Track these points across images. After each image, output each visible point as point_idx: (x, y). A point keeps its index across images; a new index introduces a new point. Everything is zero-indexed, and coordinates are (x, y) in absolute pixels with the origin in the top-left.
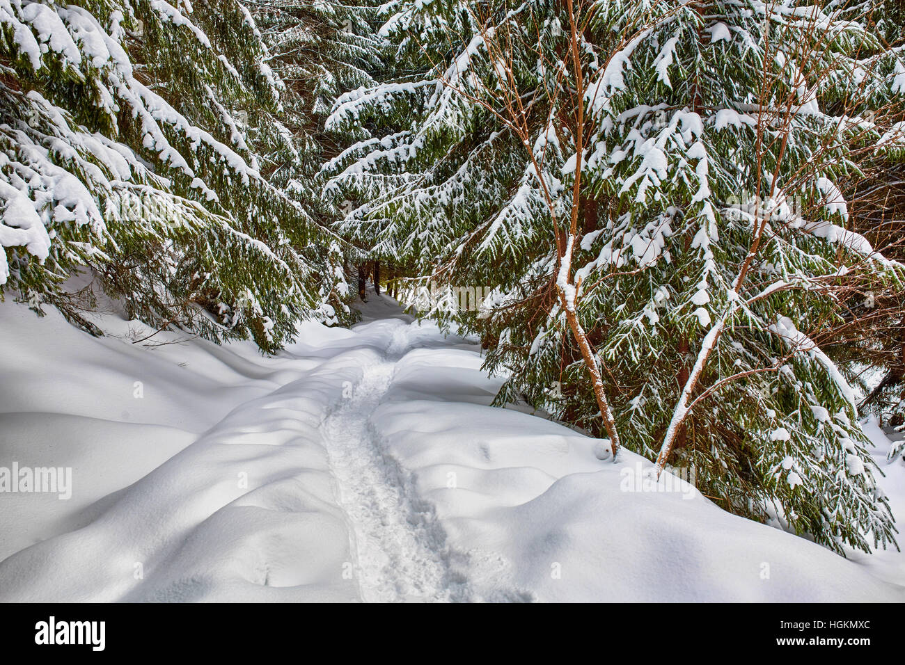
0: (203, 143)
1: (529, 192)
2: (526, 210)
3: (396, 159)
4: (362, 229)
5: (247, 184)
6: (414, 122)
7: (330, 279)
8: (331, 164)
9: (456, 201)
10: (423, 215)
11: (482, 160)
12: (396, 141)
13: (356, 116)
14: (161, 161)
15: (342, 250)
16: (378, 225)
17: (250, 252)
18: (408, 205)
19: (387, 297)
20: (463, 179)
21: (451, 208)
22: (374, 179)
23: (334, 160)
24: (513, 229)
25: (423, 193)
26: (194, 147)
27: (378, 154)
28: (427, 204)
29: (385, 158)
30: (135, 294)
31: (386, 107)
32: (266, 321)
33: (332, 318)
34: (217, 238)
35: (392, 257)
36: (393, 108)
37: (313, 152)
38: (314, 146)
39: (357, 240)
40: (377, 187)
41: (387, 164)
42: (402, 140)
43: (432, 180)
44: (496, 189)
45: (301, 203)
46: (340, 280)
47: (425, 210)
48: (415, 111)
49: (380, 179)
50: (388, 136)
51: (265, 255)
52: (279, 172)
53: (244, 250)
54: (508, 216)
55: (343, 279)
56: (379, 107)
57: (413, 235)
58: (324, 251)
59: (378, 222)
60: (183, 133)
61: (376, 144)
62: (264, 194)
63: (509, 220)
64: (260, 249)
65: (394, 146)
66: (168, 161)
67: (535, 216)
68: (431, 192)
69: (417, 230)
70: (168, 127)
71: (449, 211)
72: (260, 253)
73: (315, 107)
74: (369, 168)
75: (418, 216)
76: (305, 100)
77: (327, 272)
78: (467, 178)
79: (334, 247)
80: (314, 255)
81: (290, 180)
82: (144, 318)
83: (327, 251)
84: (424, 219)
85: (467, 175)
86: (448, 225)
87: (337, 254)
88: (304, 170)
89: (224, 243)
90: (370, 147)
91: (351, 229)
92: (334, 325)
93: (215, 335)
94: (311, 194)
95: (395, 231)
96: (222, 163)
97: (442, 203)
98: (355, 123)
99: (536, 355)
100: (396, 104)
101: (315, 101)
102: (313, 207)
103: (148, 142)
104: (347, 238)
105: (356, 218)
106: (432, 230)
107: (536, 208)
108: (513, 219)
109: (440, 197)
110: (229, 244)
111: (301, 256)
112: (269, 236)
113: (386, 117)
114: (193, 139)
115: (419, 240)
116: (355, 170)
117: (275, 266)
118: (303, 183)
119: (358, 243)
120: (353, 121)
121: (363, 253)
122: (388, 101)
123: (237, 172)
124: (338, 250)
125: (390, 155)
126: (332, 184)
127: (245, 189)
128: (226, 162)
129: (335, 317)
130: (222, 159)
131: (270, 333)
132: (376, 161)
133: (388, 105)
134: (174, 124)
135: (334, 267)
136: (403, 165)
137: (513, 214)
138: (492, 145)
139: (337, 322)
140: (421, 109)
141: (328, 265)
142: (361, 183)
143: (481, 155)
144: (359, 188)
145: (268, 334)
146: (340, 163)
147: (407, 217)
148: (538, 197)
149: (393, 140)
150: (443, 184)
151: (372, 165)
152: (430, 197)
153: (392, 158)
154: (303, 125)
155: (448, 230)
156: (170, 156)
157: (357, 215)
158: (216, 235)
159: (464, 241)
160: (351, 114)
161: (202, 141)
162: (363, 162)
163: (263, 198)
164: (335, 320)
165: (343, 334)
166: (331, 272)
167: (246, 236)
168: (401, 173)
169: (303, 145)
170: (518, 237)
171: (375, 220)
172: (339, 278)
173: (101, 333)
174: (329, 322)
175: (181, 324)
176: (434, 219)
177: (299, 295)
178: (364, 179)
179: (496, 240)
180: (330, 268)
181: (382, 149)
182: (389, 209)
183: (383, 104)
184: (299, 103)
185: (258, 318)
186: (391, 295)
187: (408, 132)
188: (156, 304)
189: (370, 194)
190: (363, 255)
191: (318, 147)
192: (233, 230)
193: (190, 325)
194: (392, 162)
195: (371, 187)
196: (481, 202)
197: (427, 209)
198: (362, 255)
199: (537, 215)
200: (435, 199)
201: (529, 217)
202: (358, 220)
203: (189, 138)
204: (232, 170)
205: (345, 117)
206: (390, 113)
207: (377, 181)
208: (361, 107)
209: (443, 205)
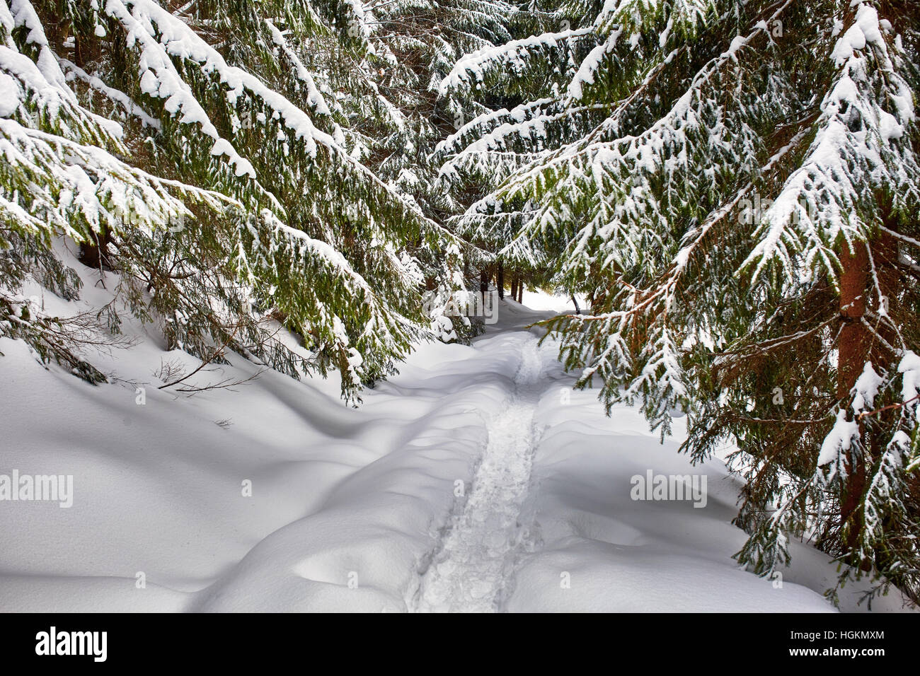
0: (248, 92)
1: (843, 139)
2: (842, 175)
3: (531, 134)
4: (487, 226)
5: (313, 154)
6: (556, 85)
7: (448, 286)
8: (448, 143)
9: (671, 165)
10: (608, 190)
11: (719, 88)
12: (530, 113)
13: (480, 77)
14: (168, 114)
15: (461, 251)
16: (507, 221)
17: (306, 259)
18: (580, 173)
19: (510, 301)
20: (683, 123)
21: (662, 178)
22: (503, 158)
23: (451, 138)
24: (822, 215)
25: (608, 148)
26: (232, 97)
27: (506, 128)
28: (616, 170)
29: (517, 133)
30: (178, 314)
31: (519, 65)
32: (351, 355)
33: (449, 332)
34: (256, 236)
35: (526, 262)
36: (528, 66)
37: (428, 137)
38: (430, 130)
39: (480, 239)
40: (507, 170)
41: (519, 142)
42: (538, 110)
43: (616, 130)
44: (747, 142)
45: (416, 197)
46: (460, 286)
47: (612, 182)
48: (557, 69)
49: (511, 158)
50: (521, 106)
51: (330, 265)
52: (390, 161)
53: (298, 255)
54: (808, 187)
55: (463, 287)
56: (509, 64)
57: (588, 230)
58: (440, 254)
59: (507, 216)
60: (216, 76)
61: (505, 117)
62: (340, 170)
63: (812, 196)
64: (322, 255)
65: (528, 118)
66: (179, 114)
67: (858, 188)
68: (623, 149)
69: (596, 220)
70: (193, 67)
71: (657, 183)
72: (322, 261)
73: (431, 83)
74: (496, 146)
75: (600, 194)
76: (420, 77)
77: (444, 276)
78: (693, 121)
79: (454, 249)
80: (430, 257)
81: (402, 170)
82: (191, 347)
83: (444, 252)
84: (610, 199)
85: (691, 115)
86: (656, 211)
87: (456, 256)
88: (419, 159)
89: (267, 244)
90: (497, 119)
91: (472, 225)
92: (452, 341)
93: (292, 366)
94: (426, 186)
95: (553, 223)
96: (275, 122)
97: (644, 169)
98: (478, 87)
99: (833, 467)
100: (531, 61)
101: (431, 77)
102: (428, 202)
103: (148, 84)
104: (467, 237)
105: (479, 212)
106: (625, 220)
107: (857, 169)
108: (819, 193)
109: (639, 156)
110: (274, 247)
111: (415, 258)
112: (358, 235)
113: (518, 78)
114: (231, 86)
115: (600, 240)
116: (478, 148)
117: (346, 284)
118: (417, 173)
119: (481, 243)
120: (476, 83)
121: (486, 255)
122: (522, 57)
123: (298, 136)
124: (457, 251)
125: (524, 130)
126: (448, 168)
127: (310, 161)
128: (282, 121)
129: (453, 332)
130: (276, 115)
131: (357, 373)
132: (505, 137)
133: (522, 62)
134: (203, 64)
135: (452, 272)
136: (540, 142)
137: (817, 182)
138: (736, 60)
139: (455, 337)
140: (564, 67)
141: (446, 268)
142: (485, 164)
143: (715, 79)
144: (483, 171)
145: (353, 374)
146: (459, 142)
147: (575, 195)
148: (860, 149)
149: (527, 112)
150: (645, 134)
151: (499, 143)
152: (622, 159)
153: (525, 133)
154: (418, 106)
155: (656, 220)
156: (181, 106)
157: (480, 208)
158: (254, 232)
159: (689, 242)
160: (473, 75)
161: (245, 89)
162: (488, 139)
163: (338, 176)
164: (454, 335)
165: (462, 352)
166: (449, 276)
167: (299, 234)
168: (537, 151)
169: (417, 129)
170: (833, 232)
171: (503, 214)
172: (458, 285)
173: (102, 378)
174: (446, 337)
175: (246, 351)
176: (628, 199)
177: (383, 333)
178: (489, 158)
179: (790, 239)
180: (448, 273)
181: (513, 122)
182: (543, 180)
183: (515, 61)
184: (413, 81)
185: (340, 351)
186: (515, 299)
187: (548, 100)
188: (215, 324)
189: (498, 179)
190: (487, 257)
191: (435, 131)
192: (280, 225)
193: (260, 352)
194: (526, 139)
195: (498, 170)
196: (717, 167)
197: (615, 178)
198: (485, 258)
199: (862, 186)
200: (632, 161)
201: (849, 190)
202: (480, 214)
203: (225, 84)
204: (291, 132)
205: (464, 78)
206: (523, 73)
207: (507, 160)
208: (485, 66)
209: (645, 172)
